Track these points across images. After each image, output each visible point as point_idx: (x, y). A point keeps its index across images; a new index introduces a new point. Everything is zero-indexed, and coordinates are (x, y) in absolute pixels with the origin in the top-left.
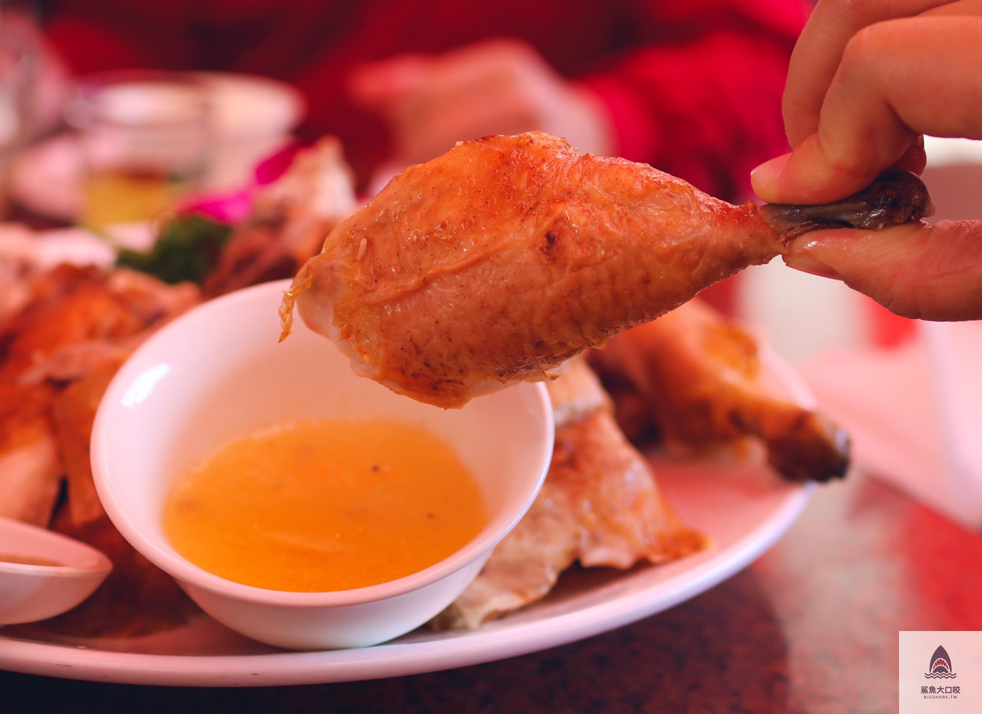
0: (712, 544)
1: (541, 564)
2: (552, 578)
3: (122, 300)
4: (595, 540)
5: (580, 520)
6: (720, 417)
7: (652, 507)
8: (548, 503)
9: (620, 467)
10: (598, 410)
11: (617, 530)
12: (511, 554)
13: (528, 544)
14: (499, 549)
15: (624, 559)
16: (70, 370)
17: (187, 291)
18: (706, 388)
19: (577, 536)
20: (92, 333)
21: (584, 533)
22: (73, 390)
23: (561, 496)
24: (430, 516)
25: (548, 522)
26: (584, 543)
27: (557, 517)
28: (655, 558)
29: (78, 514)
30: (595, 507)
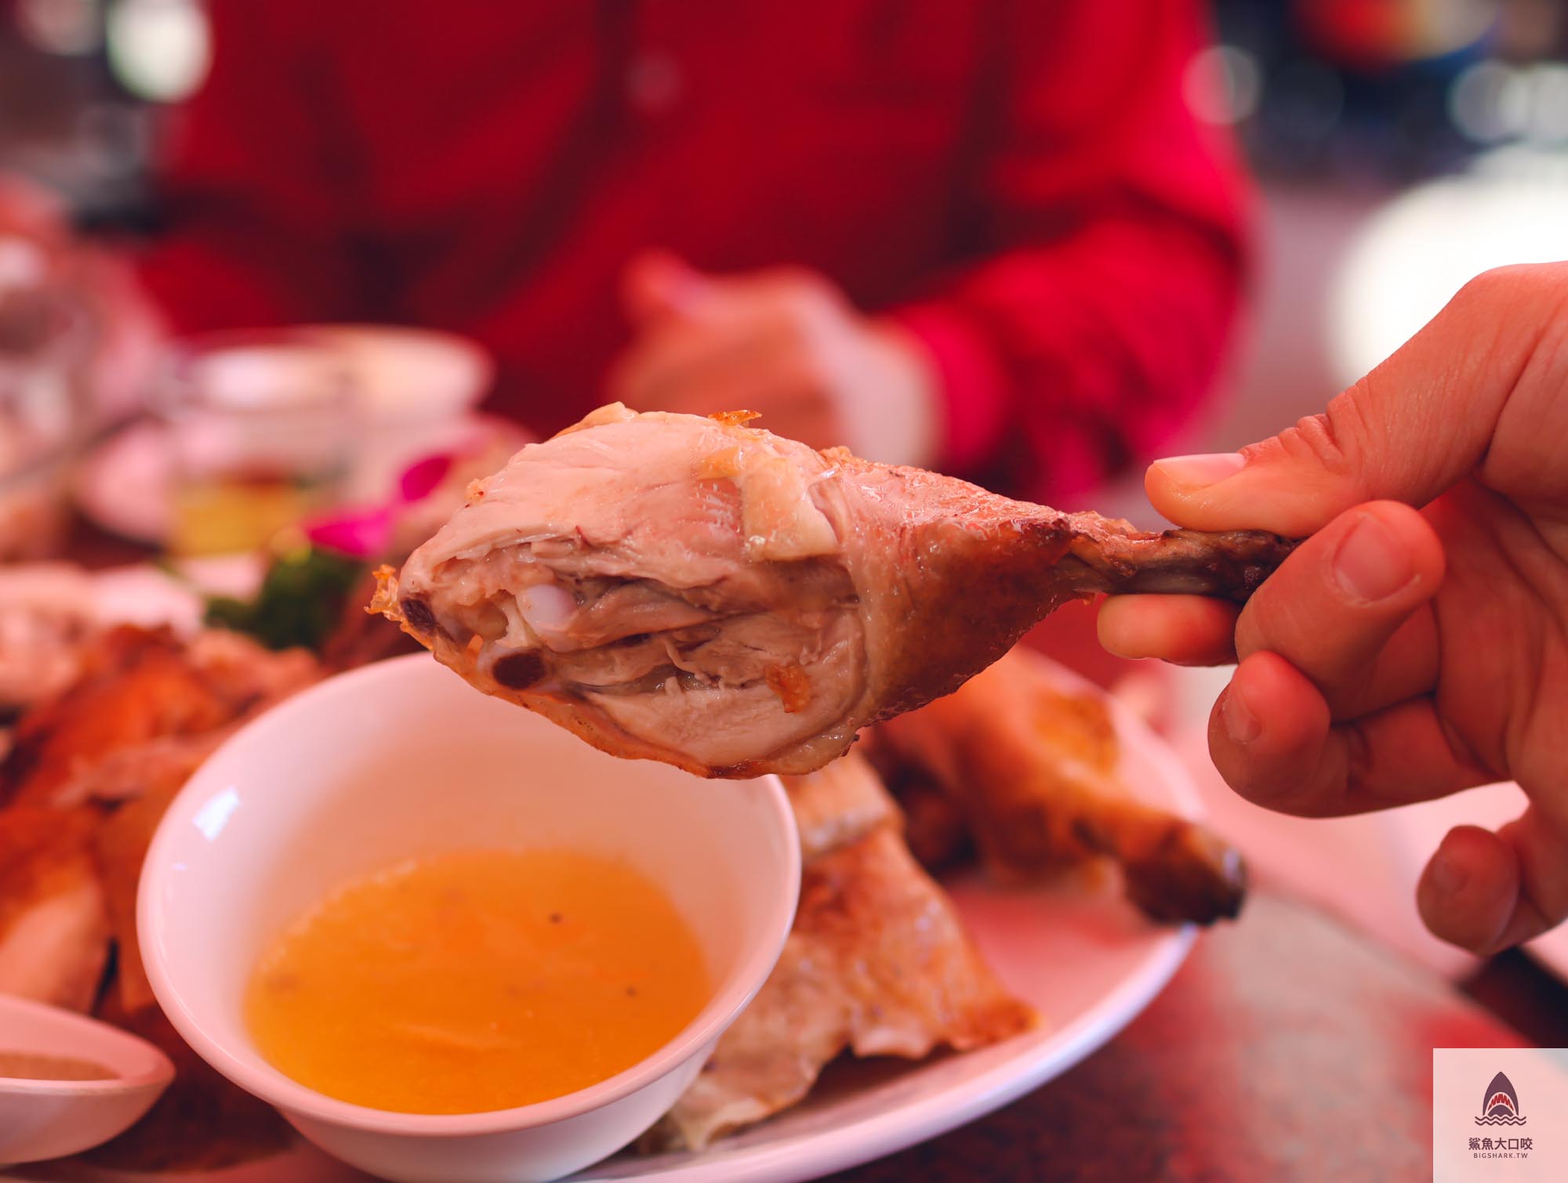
0: (1043, 1022)
1: (793, 1055)
2: (810, 1074)
3: (203, 679)
4: (873, 1016)
5: (851, 988)
6: (1060, 829)
7: (957, 965)
8: (804, 965)
9: (912, 908)
10: (879, 825)
11: (905, 1002)
12: (750, 1041)
13: (776, 1025)
14: (729, 1035)
15: (915, 1043)
16: (124, 784)
17: (297, 661)
18: (1040, 787)
19: (846, 1013)
20: (156, 729)
21: (856, 1007)
22: (127, 815)
23: (824, 954)
24: (631, 992)
25: (806, 993)
26: (857, 1023)
27: (819, 987)
28: (961, 1042)
29: (130, 997)
30: (872, 970)
